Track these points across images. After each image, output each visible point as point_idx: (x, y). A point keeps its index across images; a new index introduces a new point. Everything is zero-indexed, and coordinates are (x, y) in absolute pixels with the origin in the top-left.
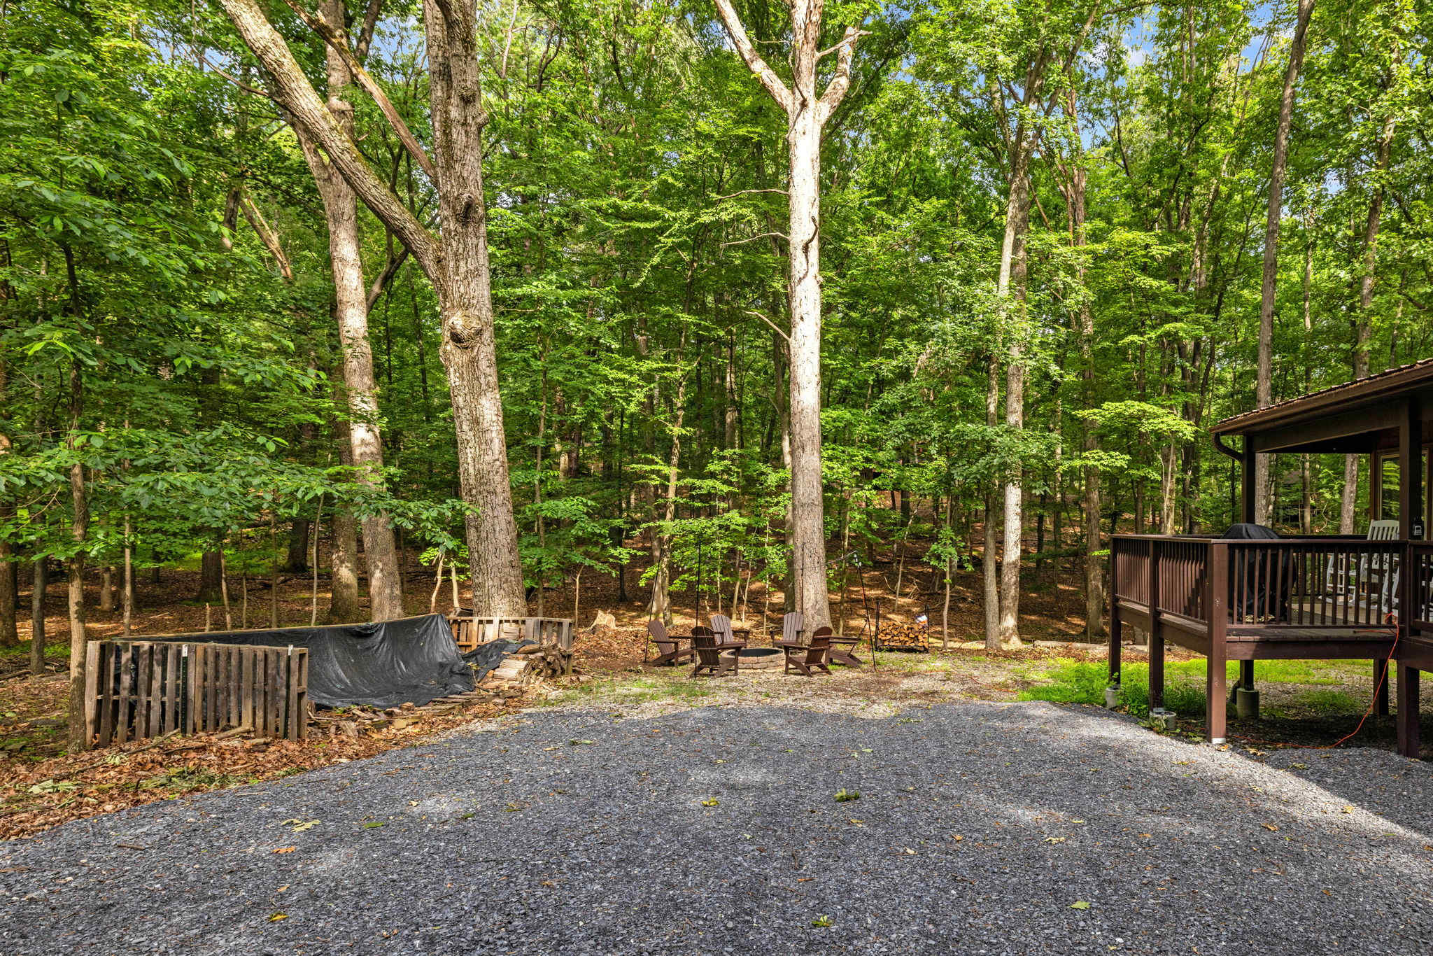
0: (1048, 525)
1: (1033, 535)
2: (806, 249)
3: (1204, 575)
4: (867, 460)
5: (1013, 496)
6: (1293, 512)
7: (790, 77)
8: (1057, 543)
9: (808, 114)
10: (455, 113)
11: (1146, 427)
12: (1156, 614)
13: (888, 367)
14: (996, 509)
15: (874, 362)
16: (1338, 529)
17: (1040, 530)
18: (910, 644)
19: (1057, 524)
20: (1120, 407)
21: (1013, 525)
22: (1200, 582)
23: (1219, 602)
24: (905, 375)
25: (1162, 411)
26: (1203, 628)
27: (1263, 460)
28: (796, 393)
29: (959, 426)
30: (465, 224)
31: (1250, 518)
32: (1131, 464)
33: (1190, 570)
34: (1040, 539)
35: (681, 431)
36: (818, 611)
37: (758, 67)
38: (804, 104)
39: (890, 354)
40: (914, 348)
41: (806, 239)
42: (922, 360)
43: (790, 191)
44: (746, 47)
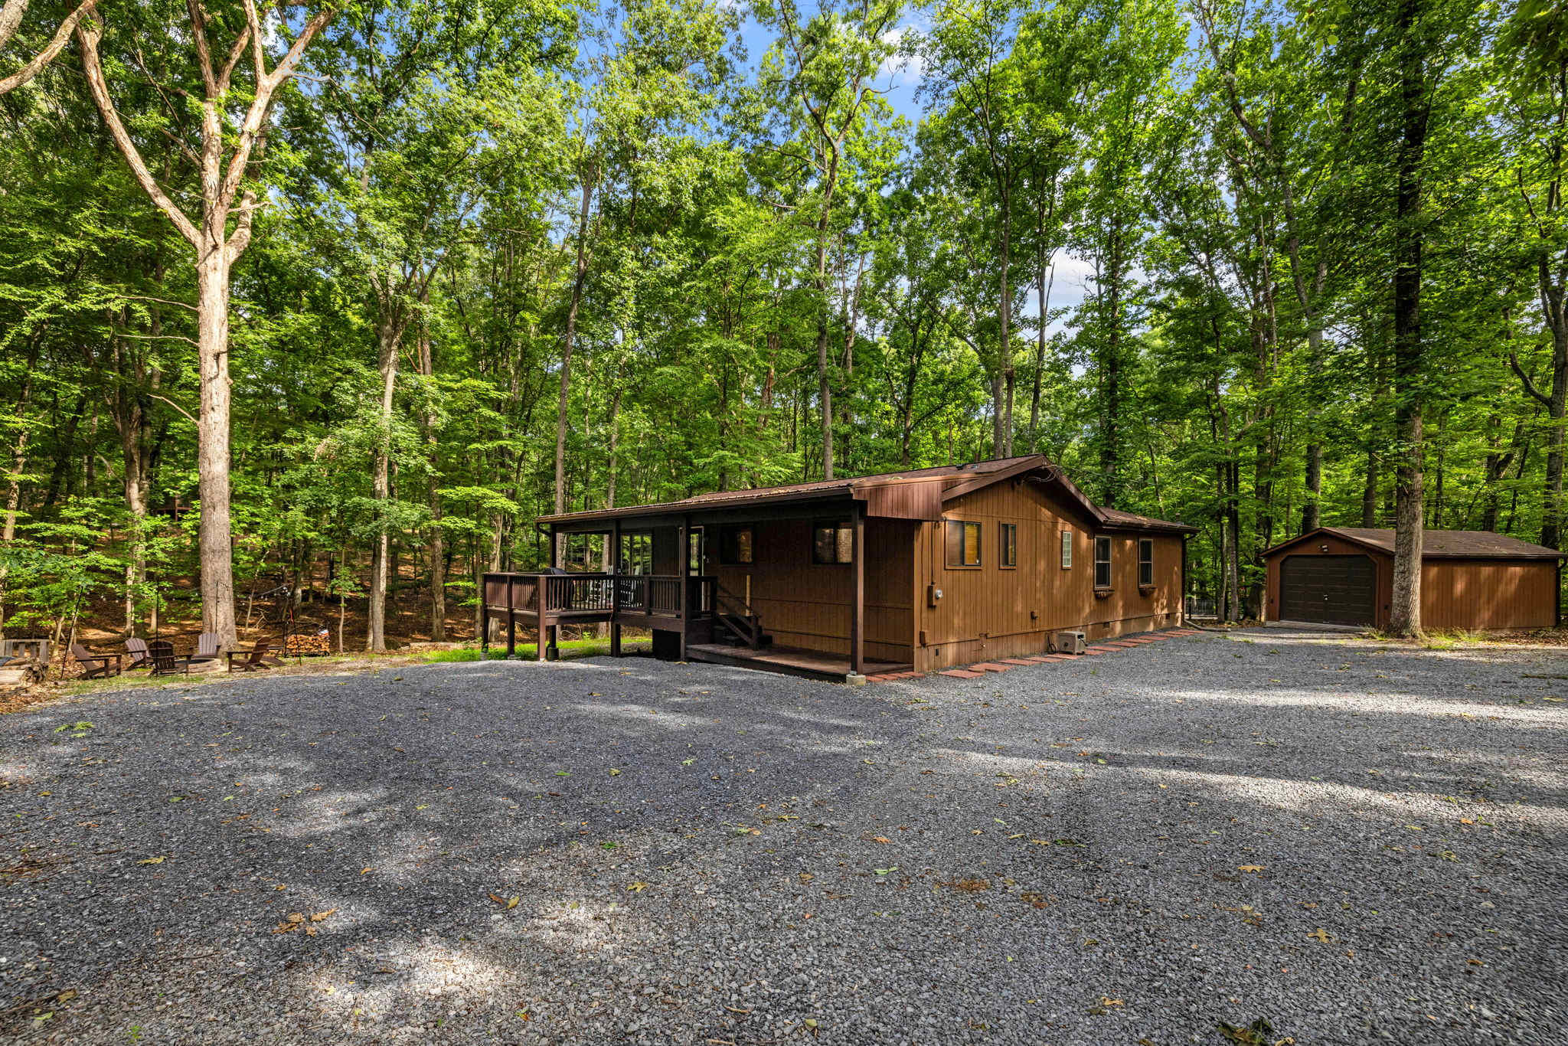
2: (217, 356)
3: (537, 589)
4: (253, 515)
6: (579, 555)
7: (199, 214)
9: (219, 255)
11: (487, 504)
12: (511, 610)
15: (276, 447)
16: (600, 568)
18: (315, 651)
20: (468, 490)
21: (383, 564)
22: (533, 594)
23: (543, 602)
25: (496, 495)
26: (535, 613)
27: (559, 536)
28: (206, 465)
29: (356, 499)
31: (554, 564)
32: (476, 526)
33: (529, 589)
35: (22, 477)
36: (228, 632)
37: (163, 202)
38: (215, 247)
39: (290, 441)
40: (313, 439)
41: (217, 349)
42: (320, 449)
43: (200, 309)
44: (149, 182)
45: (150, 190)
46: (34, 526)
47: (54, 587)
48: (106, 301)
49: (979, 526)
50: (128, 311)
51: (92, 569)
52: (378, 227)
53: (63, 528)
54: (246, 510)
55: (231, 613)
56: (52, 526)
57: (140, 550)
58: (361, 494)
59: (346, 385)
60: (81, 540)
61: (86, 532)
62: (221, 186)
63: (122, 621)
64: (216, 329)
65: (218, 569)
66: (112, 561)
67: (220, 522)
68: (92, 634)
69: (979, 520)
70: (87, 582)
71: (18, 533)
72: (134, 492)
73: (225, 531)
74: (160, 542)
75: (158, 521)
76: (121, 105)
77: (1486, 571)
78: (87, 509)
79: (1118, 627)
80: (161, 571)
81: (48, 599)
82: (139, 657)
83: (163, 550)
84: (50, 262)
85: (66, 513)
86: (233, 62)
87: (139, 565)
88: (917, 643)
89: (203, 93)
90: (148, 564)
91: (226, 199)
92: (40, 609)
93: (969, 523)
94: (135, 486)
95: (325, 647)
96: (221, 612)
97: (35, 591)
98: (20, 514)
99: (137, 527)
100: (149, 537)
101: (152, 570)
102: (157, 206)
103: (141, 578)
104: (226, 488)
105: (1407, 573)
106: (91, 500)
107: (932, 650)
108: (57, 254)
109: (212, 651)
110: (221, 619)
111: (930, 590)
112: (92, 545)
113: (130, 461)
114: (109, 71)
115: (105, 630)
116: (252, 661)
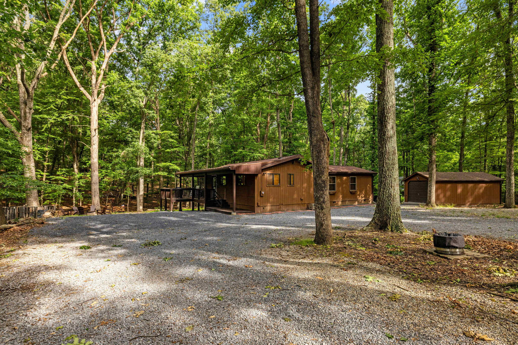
0: (150, 186)
1: (146, 188)
2: (95, 130)
4: (106, 172)
5: (142, 181)
7: (91, 94)
8: (152, 190)
9: (96, 102)
10: (27, 111)
11: (171, 168)
12: (166, 199)
13: (114, 154)
14: (138, 184)
17: (148, 187)
18: (120, 211)
19: (152, 186)
20: (165, 164)
21: (142, 186)
23: (171, 196)
24: (118, 156)
25: (173, 165)
26: (170, 199)
29: (132, 168)
30: (28, 131)
32: (168, 174)
33: (169, 193)
34: (148, 189)
35: (48, 164)
36: (98, 205)
37: (82, 89)
38: (95, 100)
39: (114, 152)
40: (120, 151)
41: (95, 128)
42: (122, 154)
43: (91, 117)
44: (78, 84)
45: (79, 86)
46: (50, 177)
47: (55, 194)
48: (68, 116)
49: (279, 175)
50: (73, 118)
51: (65, 188)
52: (137, 91)
53: (57, 177)
54: (104, 171)
55: (99, 200)
56: (55, 177)
57: (77, 183)
58: (133, 166)
59: (129, 135)
60: (62, 181)
61: (63, 178)
62: (96, 83)
63: (72, 204)
64: (95, 123)
65: (95, 188)
66: (69, 186)
67: (96, 175)
68: (64, 208)
69: (279, 173)
70: (64, 192)
71: (46, 179)
72: (75, 166)
73: (97, 178)
74: (82, 181)
75: (81, 175)
76: (71, 64)
77: (470, 185)
78: (63, 172)
79: (340, 203)
80: (83, 189)
81: (54, 197)
82: (76, 211)
83: (82, 183)
84: (54, 107)
85: (58, 173)
86: (99, 49)
87: (76, 187)
88: (256, 205)
89: (92, 59)
90: (79, 187)
91: (97, 87)
92: (52, 200)
93: (275, 174)
94: (75, 164)
95: (123, 210)
96: (96, 200)
97: (50, 195)
98: (47, 174)
99: (76, 177)
100: (79, 179)
101: (80, 189)
102: (80, 90)
103: (77, 191)
104: (97, 165)
105: (431, 186)
106: (64, 169)
107: (262, 208)
108: (56, 104)
109: (94, 210)
110: (96, 202)
111: (260, 192)
112: (64, 181)
113: (74, 157)
114: (69, 56)
115: (67, 206)
116: (103, 213)
